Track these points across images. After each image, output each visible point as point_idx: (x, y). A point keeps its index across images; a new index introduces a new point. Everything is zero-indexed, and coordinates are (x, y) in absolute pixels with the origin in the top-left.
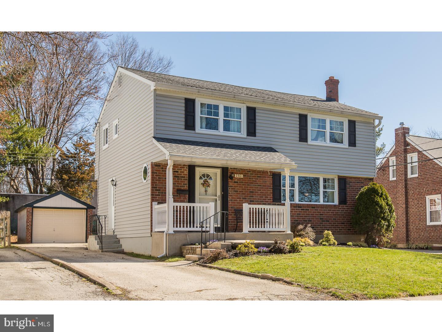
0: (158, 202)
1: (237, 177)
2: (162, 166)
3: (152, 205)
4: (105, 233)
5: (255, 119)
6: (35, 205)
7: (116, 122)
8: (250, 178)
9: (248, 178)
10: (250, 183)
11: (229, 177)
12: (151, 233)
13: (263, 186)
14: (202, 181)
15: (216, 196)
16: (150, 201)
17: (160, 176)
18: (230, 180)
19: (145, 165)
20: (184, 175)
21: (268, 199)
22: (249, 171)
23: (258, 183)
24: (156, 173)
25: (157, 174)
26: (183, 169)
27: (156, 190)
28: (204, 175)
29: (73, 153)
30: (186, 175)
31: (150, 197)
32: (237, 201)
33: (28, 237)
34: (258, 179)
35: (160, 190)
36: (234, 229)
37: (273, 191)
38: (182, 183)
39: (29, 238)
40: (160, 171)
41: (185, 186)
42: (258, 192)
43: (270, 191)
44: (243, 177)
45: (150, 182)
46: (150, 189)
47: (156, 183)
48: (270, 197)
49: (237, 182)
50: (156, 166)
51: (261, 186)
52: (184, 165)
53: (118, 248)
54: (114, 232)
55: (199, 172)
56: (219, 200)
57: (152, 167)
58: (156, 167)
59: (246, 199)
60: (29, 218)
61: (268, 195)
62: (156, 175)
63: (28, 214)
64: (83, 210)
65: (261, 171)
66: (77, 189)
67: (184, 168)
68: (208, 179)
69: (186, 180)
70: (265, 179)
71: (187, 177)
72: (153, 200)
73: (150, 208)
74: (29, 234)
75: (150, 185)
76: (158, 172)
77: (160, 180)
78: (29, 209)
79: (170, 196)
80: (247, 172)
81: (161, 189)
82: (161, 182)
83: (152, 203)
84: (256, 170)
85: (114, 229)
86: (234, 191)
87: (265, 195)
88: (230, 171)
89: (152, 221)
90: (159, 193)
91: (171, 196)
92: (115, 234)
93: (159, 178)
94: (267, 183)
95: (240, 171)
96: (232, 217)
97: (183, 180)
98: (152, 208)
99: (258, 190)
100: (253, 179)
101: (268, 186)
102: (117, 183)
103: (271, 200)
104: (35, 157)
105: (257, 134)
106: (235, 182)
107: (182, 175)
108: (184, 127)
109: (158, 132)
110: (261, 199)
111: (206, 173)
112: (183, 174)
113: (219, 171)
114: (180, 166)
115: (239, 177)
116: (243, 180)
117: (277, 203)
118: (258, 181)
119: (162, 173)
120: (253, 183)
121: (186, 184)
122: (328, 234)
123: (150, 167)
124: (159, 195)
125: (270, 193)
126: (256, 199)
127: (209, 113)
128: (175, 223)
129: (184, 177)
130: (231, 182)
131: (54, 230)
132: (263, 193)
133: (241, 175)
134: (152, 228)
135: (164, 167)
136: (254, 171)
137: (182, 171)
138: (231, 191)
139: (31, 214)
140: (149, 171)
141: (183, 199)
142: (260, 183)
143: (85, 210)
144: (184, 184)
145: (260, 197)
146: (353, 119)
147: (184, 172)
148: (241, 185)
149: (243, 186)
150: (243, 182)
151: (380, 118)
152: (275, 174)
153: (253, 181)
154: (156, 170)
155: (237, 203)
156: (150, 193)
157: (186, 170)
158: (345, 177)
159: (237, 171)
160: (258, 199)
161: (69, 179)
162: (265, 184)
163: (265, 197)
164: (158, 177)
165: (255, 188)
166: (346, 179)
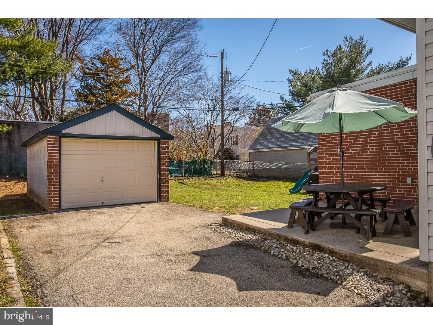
6: (64, 132)
33: (53, 197)
39: (54, 200)
60: (54, 159)
63: (51, 150)
64: (152, 142)
74: (53, 191)
78: (54, 138)
131: (102, 181)
139: (56, 150)
143: (156, 142)
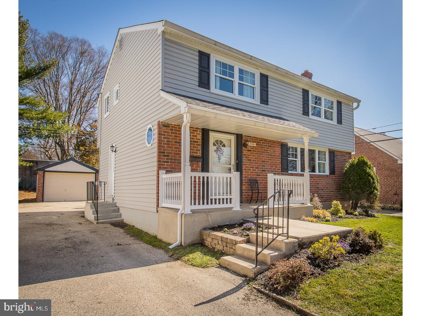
0: (166, 170)
1: (251, 145)
2: (172, 127)
3: (158, 174)
4: (105, 199)
5: (267, 87)
6: (46, 170)
7: (116, 88)
8: (262, 147)
9: (260, 147)
10: (262, 152)
11: (244, 145)
12: (157, 209)
13: (273, 155)
14: (215, 148)
15: (231, 165)
16: (156, 168)
17: (169, 138)
18: (244, 148)
19: (150, 126)
20: (197, 139)
21: (278, 169)
22: (262, 140)
23: (268, 153)
24: (164, 135)
25: (166, 136)
26: (195, 132)
27: (164, 156)
28: (217, 141)
29: (89, 131)
30: (199, 139)
31: (156, 164)
32: (250, 170)
34: (269, 148)
35: (168, 156)
36: (247, 200)
37: (281, 161)
38: (195, 149)
39: (40, 198)
40: (168, 132)
41: (198, 152)
42: (269, 162)
43: (279, 161)
44: (256, 146)
45: (156, 145)
46: (156, 155)
47: (164, 147)
48: (279, 167)
49: (250, 151)
50: (164, 126)
51: (271, 155)
52: (197, 128)
53: (116, 218)
54: (113, 199)
55: (213, 137)
56: (233, 169)
57: (159, 128)
58: (165, 128)
59: (258, 168)
60: (41, 181)
61: (277, 165)
62: (164, 138)
64: (93, 174)
65: (272, 140)
66: (92, 158)
67: (197, 131)
68: (221, 146)
69: (199, 145)
70: (275, 149)
71: (200, 142)
72: (159, 168)
73: (155, 178)
74: (40, 194)
75: (156, 150)
76: (166, 134)
77: (169, 144)
78: (41, 172)
79: (186, 164)
80: (260, 140)
81: (170, 155)
82: (170, 146)
83: (158, 171)
84: (267, 139)
85: (113, 197)
86: (248, 160)
87: (275, 165)
88: (244, 138)
89: (158, 193)
90: (167, 159)
91: (188, 163)
92: (115, 201)
93: (168, 141)
94: (277, 152)
95: (253, 139)
96: (246, 187)
97: (195, 146)
98: (158, 177)
99: (269, 160)
100: (264, 148)
101: (277, 156)
102: (117, 149)
103: (279, 169)
104: (57, 132)
105: (269, 103)
106: (248, 150)
107: (195, 140)
108: (197, 84)
109: (167, 84)
110: (271, 169)
111: (219, 139)
112: (195, 138)
113: (233, 138)
114: (193, 129)
115: (253, 145)
116: (256, 149)
117: (285, 173)
118: (269, 151)
119: (171, 136)
120: (264, 152)
121: (199, 150)
122: (337, 205)
123: (156, 127)
124: (168, 162)
125: (279, 163)
126: (267, 169)
127: (224, 73)
128: (193, 199)
129: (197, 142)
130: (245, 150)
131: (65, 191)
132: (273, 162)
133: (254, 143)
134: (158, 203)
135: (174, 129)
136: (265, 140)
137: (195, 134)
138: (245, 160)
139: (42, 177)
140: (155, 132)
141: (196, 167)
142: (271, 153)
143: (95, 174)
144: (196, 150)
145: (271, 167)
146: (340, 100)
147: (196, 136)
148: (254, 153)
149: (256, 155)
150: (256, 151)
151: (359, 101)
152: (283, 144)
153: (265, 150)
154: (164, 132)
155: (251, 172)
156: (156, 159)
157: (199, 134)
158: (333, 151)
159: (250, 139)
160: (269, 169)
161: (85, 150)
162: (275, 153)
163: (275, 167)
164: (166, 140)
165: (267, 157)
166: (334, 152)
